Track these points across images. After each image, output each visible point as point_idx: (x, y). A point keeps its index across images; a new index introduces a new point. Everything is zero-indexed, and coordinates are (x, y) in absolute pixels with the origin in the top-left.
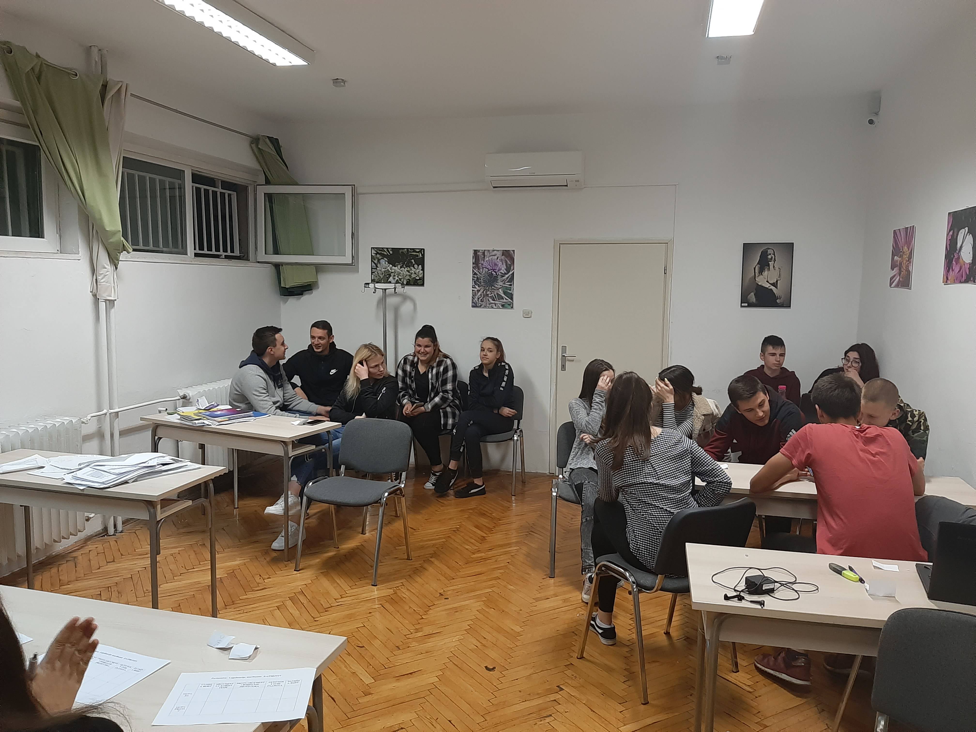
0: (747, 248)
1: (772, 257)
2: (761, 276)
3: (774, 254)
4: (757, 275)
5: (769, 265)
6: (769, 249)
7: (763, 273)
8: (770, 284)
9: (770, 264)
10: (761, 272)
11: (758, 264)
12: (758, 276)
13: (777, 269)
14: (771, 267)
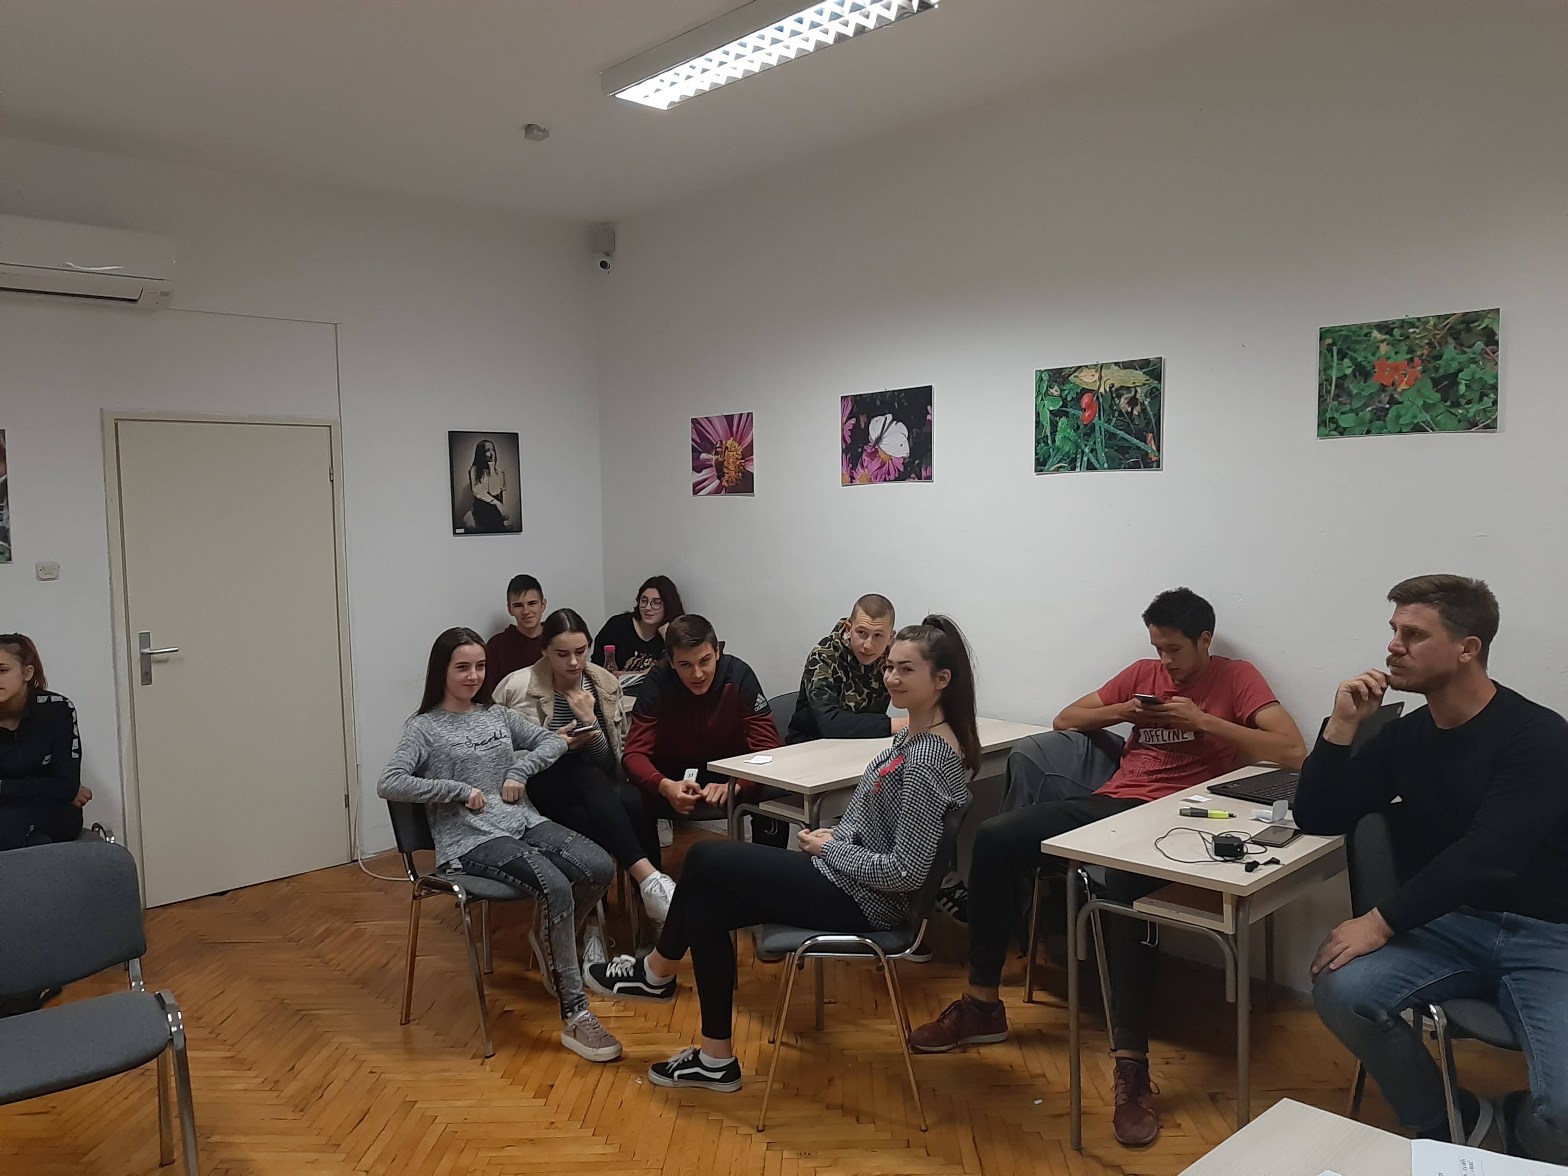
0: (455, 438)
1: (492, 455)
2: (479, 485)
3: (494, 450)
4: (473, 484)
5: (488, 468)
6: (487, 441)
7: (482, 480)
8: (493, 496)
9: (491, 466)
10: (479, 478)
11: (474, 464)
12: (476, 485)
13: (500, 473)
14: (492, 470)
